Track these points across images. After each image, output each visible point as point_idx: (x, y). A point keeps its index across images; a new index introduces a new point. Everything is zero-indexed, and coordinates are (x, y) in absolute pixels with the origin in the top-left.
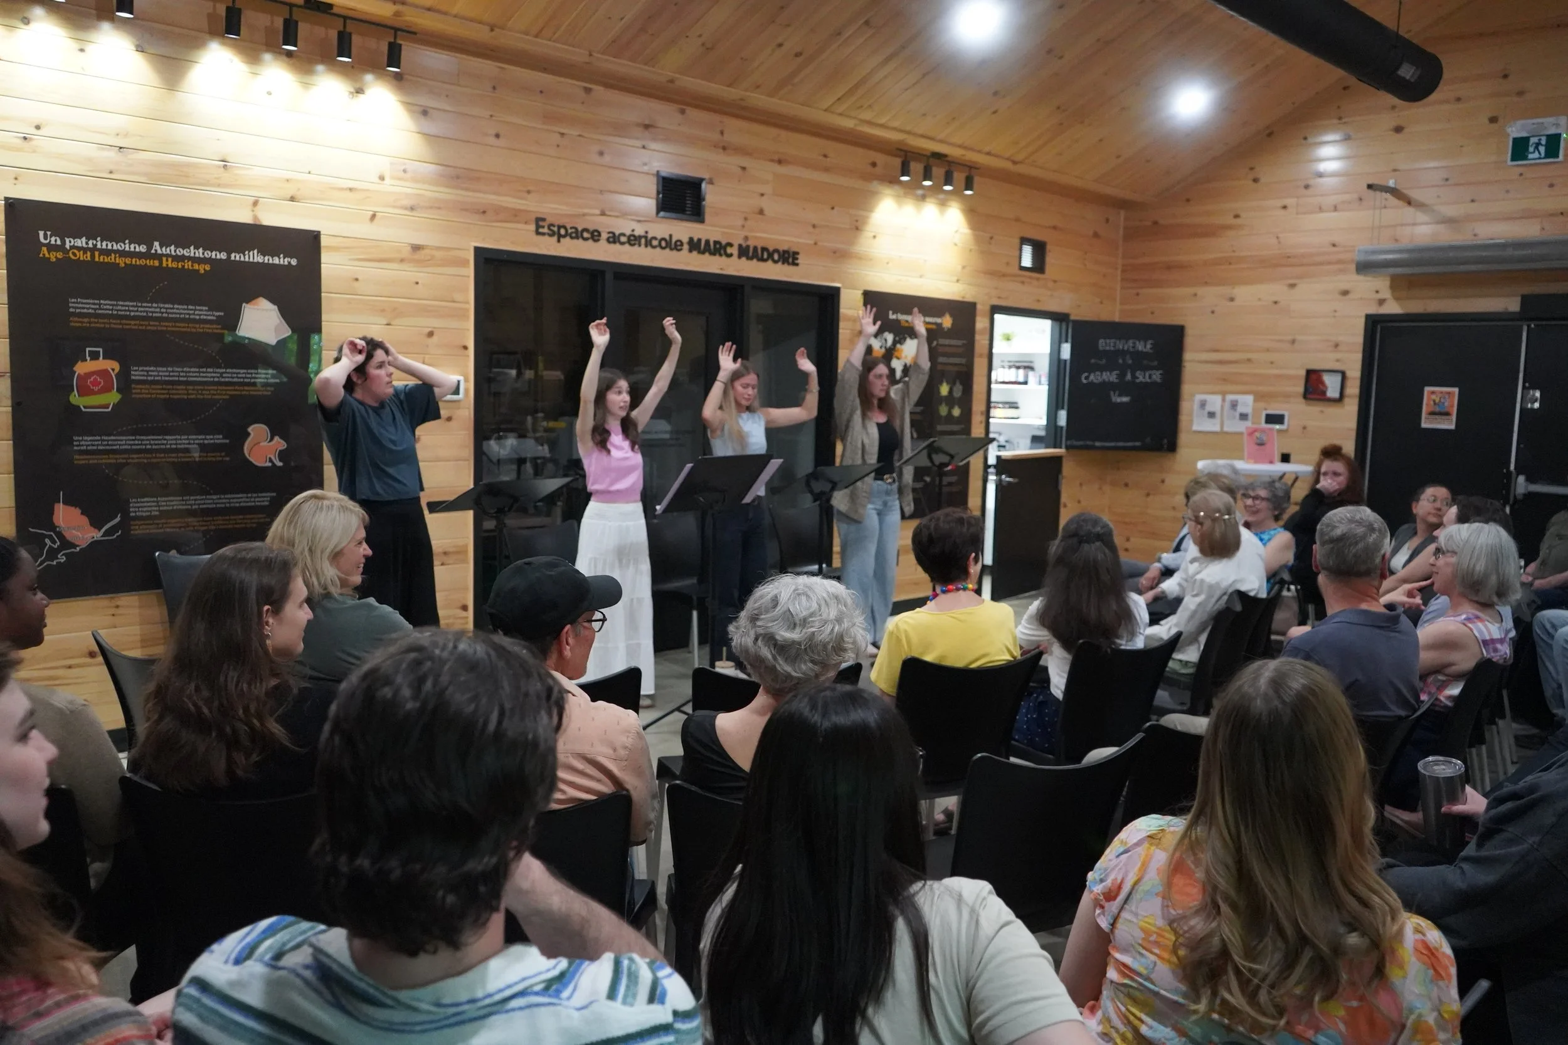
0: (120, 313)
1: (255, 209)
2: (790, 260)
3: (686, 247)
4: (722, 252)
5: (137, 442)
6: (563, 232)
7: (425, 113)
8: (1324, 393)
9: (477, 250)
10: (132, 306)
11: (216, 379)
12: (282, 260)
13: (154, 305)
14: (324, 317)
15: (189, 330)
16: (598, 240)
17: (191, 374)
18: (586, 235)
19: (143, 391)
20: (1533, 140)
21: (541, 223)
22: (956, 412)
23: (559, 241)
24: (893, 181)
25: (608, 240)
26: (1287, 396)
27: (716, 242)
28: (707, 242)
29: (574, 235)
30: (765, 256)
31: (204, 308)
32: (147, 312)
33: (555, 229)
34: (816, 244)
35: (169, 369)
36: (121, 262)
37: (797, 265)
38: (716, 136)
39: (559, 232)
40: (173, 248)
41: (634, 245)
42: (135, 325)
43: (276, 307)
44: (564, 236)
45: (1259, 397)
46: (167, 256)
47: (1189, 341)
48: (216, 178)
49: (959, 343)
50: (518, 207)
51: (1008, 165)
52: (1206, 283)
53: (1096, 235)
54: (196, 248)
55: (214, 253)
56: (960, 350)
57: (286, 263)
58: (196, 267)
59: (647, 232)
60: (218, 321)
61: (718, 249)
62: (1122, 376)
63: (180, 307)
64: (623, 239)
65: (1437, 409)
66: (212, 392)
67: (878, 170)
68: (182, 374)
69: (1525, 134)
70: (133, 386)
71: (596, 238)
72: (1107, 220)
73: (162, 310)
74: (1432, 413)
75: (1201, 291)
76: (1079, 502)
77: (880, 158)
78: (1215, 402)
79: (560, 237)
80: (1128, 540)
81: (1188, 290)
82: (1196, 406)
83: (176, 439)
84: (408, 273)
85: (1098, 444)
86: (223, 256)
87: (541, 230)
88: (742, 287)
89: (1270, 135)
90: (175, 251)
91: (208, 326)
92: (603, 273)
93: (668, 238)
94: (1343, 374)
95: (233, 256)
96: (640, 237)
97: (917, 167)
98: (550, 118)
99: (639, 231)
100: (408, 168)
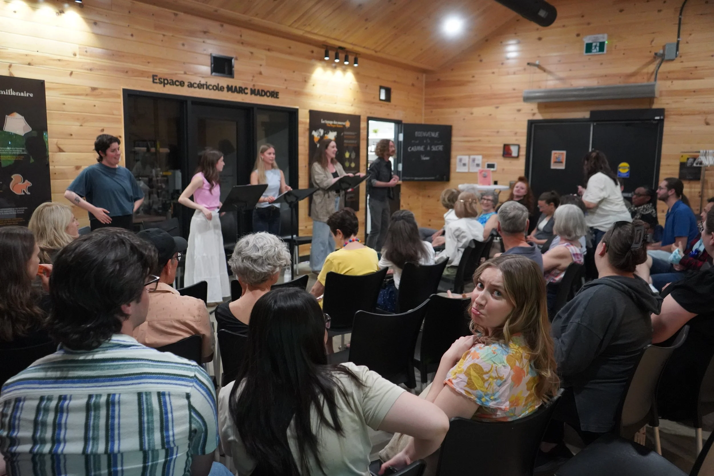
1: (10, 69)
2: (275, 96)
3: (226, 89)
4: (243, 92)
6: (166, 82)
7: (95, 23)
8: (511, 154)
9: (124, 90)
12: (25, 94)
14: (48, 122)
16: (183, 86)
18: (177, 83)
20: (594, 44)
21: (155, 78)
22: (353, 165)
23: (164, 86)
24: (322, 60)
26: (496, 156)
27: (240, 88)
28: (236, 87)
29: (171, 83)
30: (263, 94)
33: (162, 80)
34: (286, 88)
37: (278, 98)
38: (238, 37)
39: (164, 82)
41: (201, 88)
43: (23, 117)
44: (167, 84)
45: (484, 156)
47: (454, 132)
49: (353, 133)
50: (144, 70)
51: (373, 53)
52: (461, 107)
53: (413, 85)
56: (354, 137)
57: (27, 96)
59: (206, 82)
61: (241, 90)
62: (425, 148)
65: (557, 160)
67: (315, 54)
69: (590, 42)
72: (418, 78)
74: (555, 162)
75: (459, 110)
76: (408, 204)
77: (315, 49)
78: (466, 159)
79: (165, 84)
80: (430, 220)
81: (452, 110)
82: (458, 160)
84: (90, 101)
85: (416, 178)
87: (155, 81)
88: (253, 108)
89: (487, 40)
92: (186, 101)
93: (217, 85)
94: (519, 146)
95: (0, 92)
96: (203, 85)
97: (332, 53)
98: (157, 27)
99: (203, 82)
100: (88, 50)
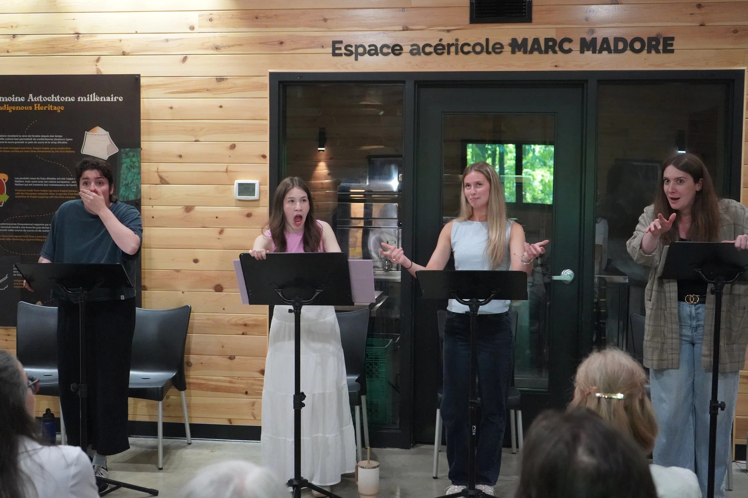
0: (8, 142)
1: (98, 64)
2: (661, 47)
3: (508, 49)
4: (557, 49)
5: (17, 227)
6: (360, 50)
9: (273, 76)
10: (16, 138)
11: (67, 185)
12: (112, 98)
13: (29, 136)
14: (143, 138)
15: (50, 152)
16: (400, 54)
17: (51, 182)
18: (385, 50)
19: (22, 193)
21: (337, 46)
23: (356, 59)
25: (411, 52)
27: (547, 40)
28: (536, 41)
29: (373, 52)
30: (621, 46)
31: (60, 136)
32: (24, 141)
33: (353, 49)
34: (700, 25)
35: (38, 179)
36: (10, 109)
37: (672, 51)
39: (356, 51)
40: (41, 97)
41: (442, 53)
42: (17, 150)
43: (108, 132)
44: (362, 54)
46: (37, 102)
48: (72, 46)
50: (316, 35)
54: (55, 96)
55: (67, 98)
57: (115, 100)
58: (55, 108)
59: (456, 40)
60: (69, 144)
61: (551, 46)
63: (44, 136)
64: (428, 49)
66: (64, 194)
68: (45, 182)
70: (16, 190)
71: (397, 52)
73: (34, 139)
79: (357, 54)
83: (41, 226)
84: (213, 100)
86: (72, 99)
87: (337, 52)
88: (586, 82)
90: (42, 99)
91: (63, 148)
92: (405, 83)
93: (483, 42)
95: (79, 98)
96: (449, 46)
99: (448, 39)
100: (214, 17)
